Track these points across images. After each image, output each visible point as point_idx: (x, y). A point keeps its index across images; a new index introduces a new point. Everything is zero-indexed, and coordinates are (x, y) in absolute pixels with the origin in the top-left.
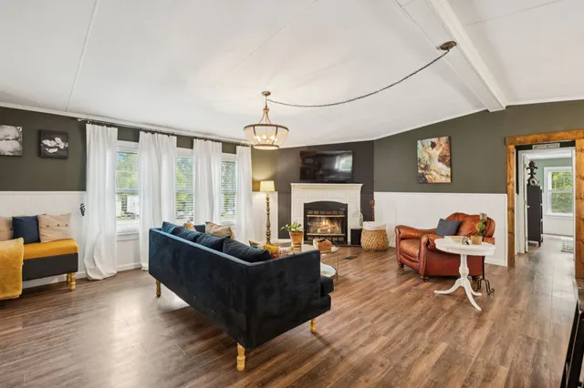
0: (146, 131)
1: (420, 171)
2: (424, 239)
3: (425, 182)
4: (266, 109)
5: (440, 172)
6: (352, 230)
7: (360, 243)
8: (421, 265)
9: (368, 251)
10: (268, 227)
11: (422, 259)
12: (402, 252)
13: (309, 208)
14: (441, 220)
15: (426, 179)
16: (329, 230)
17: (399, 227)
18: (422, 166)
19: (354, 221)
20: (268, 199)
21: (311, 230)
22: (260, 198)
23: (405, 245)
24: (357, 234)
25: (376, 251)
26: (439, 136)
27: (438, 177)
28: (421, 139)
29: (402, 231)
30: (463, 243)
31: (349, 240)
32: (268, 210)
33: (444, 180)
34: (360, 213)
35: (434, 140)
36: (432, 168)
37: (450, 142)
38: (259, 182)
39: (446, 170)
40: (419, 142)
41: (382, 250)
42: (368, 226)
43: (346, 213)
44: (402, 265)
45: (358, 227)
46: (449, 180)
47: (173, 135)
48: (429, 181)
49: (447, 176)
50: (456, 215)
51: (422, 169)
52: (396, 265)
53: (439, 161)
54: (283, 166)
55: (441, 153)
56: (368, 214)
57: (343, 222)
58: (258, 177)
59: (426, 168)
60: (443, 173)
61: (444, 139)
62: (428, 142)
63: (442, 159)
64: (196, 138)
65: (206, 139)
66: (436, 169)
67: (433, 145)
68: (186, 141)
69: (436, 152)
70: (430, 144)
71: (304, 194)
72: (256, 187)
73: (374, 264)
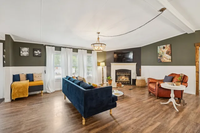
0: (63, 47)
1: (159, 58)
2: (157, 83)
3: (161, 62)
4: (98, 38)
5: (167, 58)
6: (133, 79)
7: (135, 84)
8: (156, 93)
9: (138, 87)
10: (103, 78)
11: (156, 91)
12: (150, 88)
13: (117, 71)
14: (166, 76)
15: (161, 60)
16: (125, 79)
17: (149, 79)
18: (160, 56)
19: (134, 76)
20: (103, 69)
21: (118, 79)
22: (100, 68)
23: (151, 85)
24: (134, 81)
25: (141, 87)
26: (166, 44)
27: (166, 60)
28: (159, 46)
29: (150, 80)
30: (172, 85)
31: (132, 83)
32: (103, 72)
33: (168, 61)
34: (136, 74)
35: (164, 46)
36: (163, 56)
37: (171, 46)
38: (100, 63)
39: (170, 57)
40: (158, 47)
41: (143, 87)
42: (138, 78)
43: (130, 73)
44: (150, 93)
45: (135, 78)
46: (170, 61)
47: (71, 48)
48: (162, 61)
49: (170, 59)
50: (172, 74)
51: (160, 57)
52: (147, 92)
53: (166, 54)
54: (108, 57)
55: (167, 51)
56: (139, 73)
57: (130, 77)
58: (99, 61)
59: (161, 56)
60: (168, 58)
61: (168, 45)
62: (162, 47)
63: (167, 53)
64: (79, 49)
65: (82, 49)
66: (165, 57)
67: (164, 48)
68: (75, 50)
69: (165, 51)
70: (163, 47)
71: (116, 67)
72: (99, 64)
73: (140, 92)
